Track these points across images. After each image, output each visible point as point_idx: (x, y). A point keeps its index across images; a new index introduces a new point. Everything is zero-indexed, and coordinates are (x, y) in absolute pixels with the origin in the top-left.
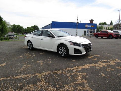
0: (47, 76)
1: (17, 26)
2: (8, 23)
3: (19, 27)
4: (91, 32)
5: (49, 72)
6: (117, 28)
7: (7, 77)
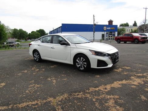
0: (65, 103)
1: (19, 31)
2: (8, 27)
3: (20, 32)
4: (111, 35)
5: (66, 96)
6: (142, 29)
7: (8, 105)
